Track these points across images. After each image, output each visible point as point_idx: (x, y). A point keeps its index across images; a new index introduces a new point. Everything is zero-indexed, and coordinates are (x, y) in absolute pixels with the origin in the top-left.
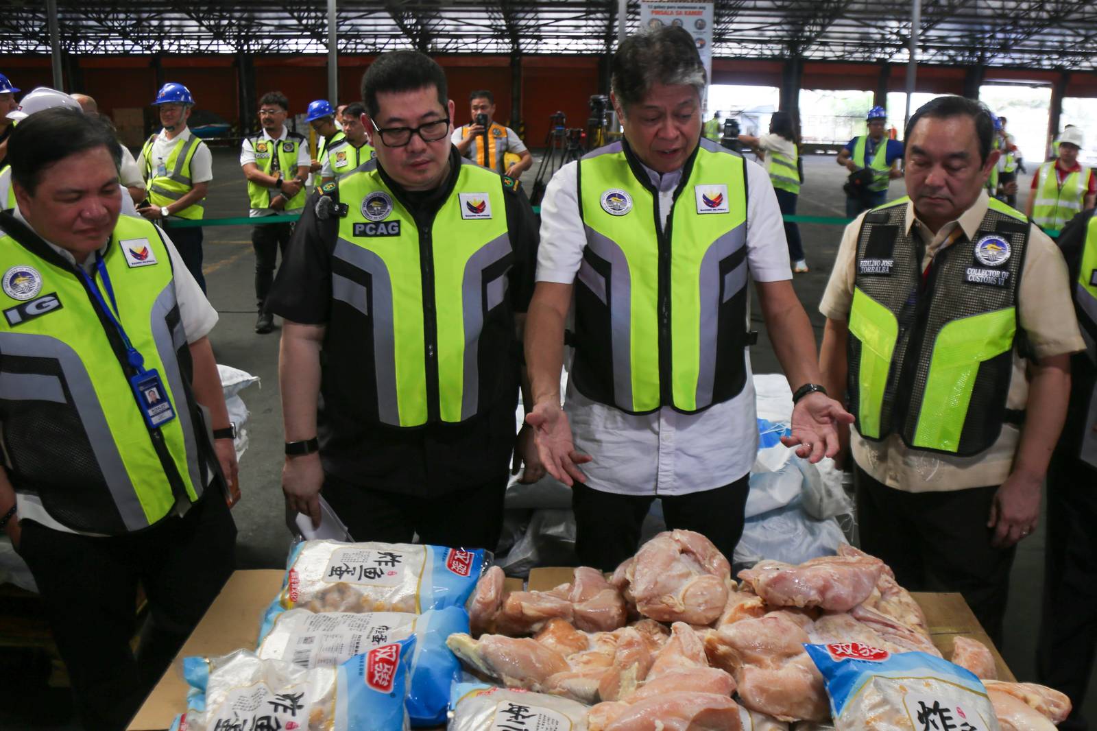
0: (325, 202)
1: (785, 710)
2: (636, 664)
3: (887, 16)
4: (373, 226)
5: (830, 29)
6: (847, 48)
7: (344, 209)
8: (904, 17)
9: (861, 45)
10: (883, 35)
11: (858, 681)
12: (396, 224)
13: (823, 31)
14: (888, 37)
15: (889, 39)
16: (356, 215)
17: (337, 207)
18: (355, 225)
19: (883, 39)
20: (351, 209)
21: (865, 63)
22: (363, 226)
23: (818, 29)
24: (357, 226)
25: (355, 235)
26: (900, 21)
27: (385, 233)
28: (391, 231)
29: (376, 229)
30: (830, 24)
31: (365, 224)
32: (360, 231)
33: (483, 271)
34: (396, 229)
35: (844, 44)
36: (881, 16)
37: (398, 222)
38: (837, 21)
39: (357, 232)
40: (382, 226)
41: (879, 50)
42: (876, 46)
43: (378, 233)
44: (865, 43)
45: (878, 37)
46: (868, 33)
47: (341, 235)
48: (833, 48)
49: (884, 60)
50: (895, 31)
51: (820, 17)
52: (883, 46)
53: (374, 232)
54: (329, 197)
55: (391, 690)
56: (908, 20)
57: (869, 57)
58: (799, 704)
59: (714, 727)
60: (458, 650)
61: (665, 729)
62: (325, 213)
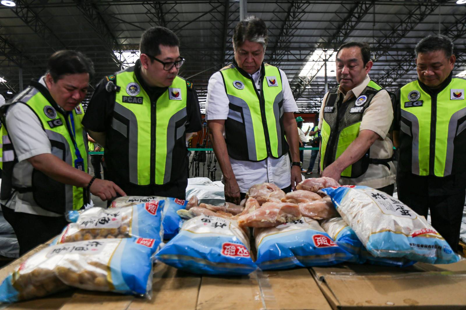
0: (110, 84)
1: (316, 214)
2: (255, 206)
3: (316, 96)
4: (131, 98)
6: (303, 108)
7: (119, 89)
9: (308, 107)
10: (315, 103)
11: (345, 191)
12: (141, 99)
14: (317, 104)
15: (317, 105)
16: (124, 92)
17: (116, 88)
18: (123, 97)
19: (316, 104)
20: (122, 89)
21: (310, 113)
22: (126, 98)
24: (124, 97)
25: (123, 102)
27: (136, 102)
28: (139, 102)
29: (133, 100)
31: (128, 97)
32: (126, 100)
33: (176, 123)
34: (141, 101)
35: (302, 107)
36: (314, 96)
37: (142, 98)
38: (299, 99)
39: (124, 100)
40: (135, 99)
41: (314, 108)
42: (313, 107)
43: (133, 102)
44: (309, 106)
45: (314, 104)
46: (310, 103)
47: (117, 101)
49: (316, 112)
50: (320, 101)
52: (316, 107)
53: (131, 101)
54: (112, 82)
55: (156, 214)
57: (311, 111)
58: (322, 212)
59: (290, 213)
60: (182, 214)
61: (270, 213)
62: (110, 90)
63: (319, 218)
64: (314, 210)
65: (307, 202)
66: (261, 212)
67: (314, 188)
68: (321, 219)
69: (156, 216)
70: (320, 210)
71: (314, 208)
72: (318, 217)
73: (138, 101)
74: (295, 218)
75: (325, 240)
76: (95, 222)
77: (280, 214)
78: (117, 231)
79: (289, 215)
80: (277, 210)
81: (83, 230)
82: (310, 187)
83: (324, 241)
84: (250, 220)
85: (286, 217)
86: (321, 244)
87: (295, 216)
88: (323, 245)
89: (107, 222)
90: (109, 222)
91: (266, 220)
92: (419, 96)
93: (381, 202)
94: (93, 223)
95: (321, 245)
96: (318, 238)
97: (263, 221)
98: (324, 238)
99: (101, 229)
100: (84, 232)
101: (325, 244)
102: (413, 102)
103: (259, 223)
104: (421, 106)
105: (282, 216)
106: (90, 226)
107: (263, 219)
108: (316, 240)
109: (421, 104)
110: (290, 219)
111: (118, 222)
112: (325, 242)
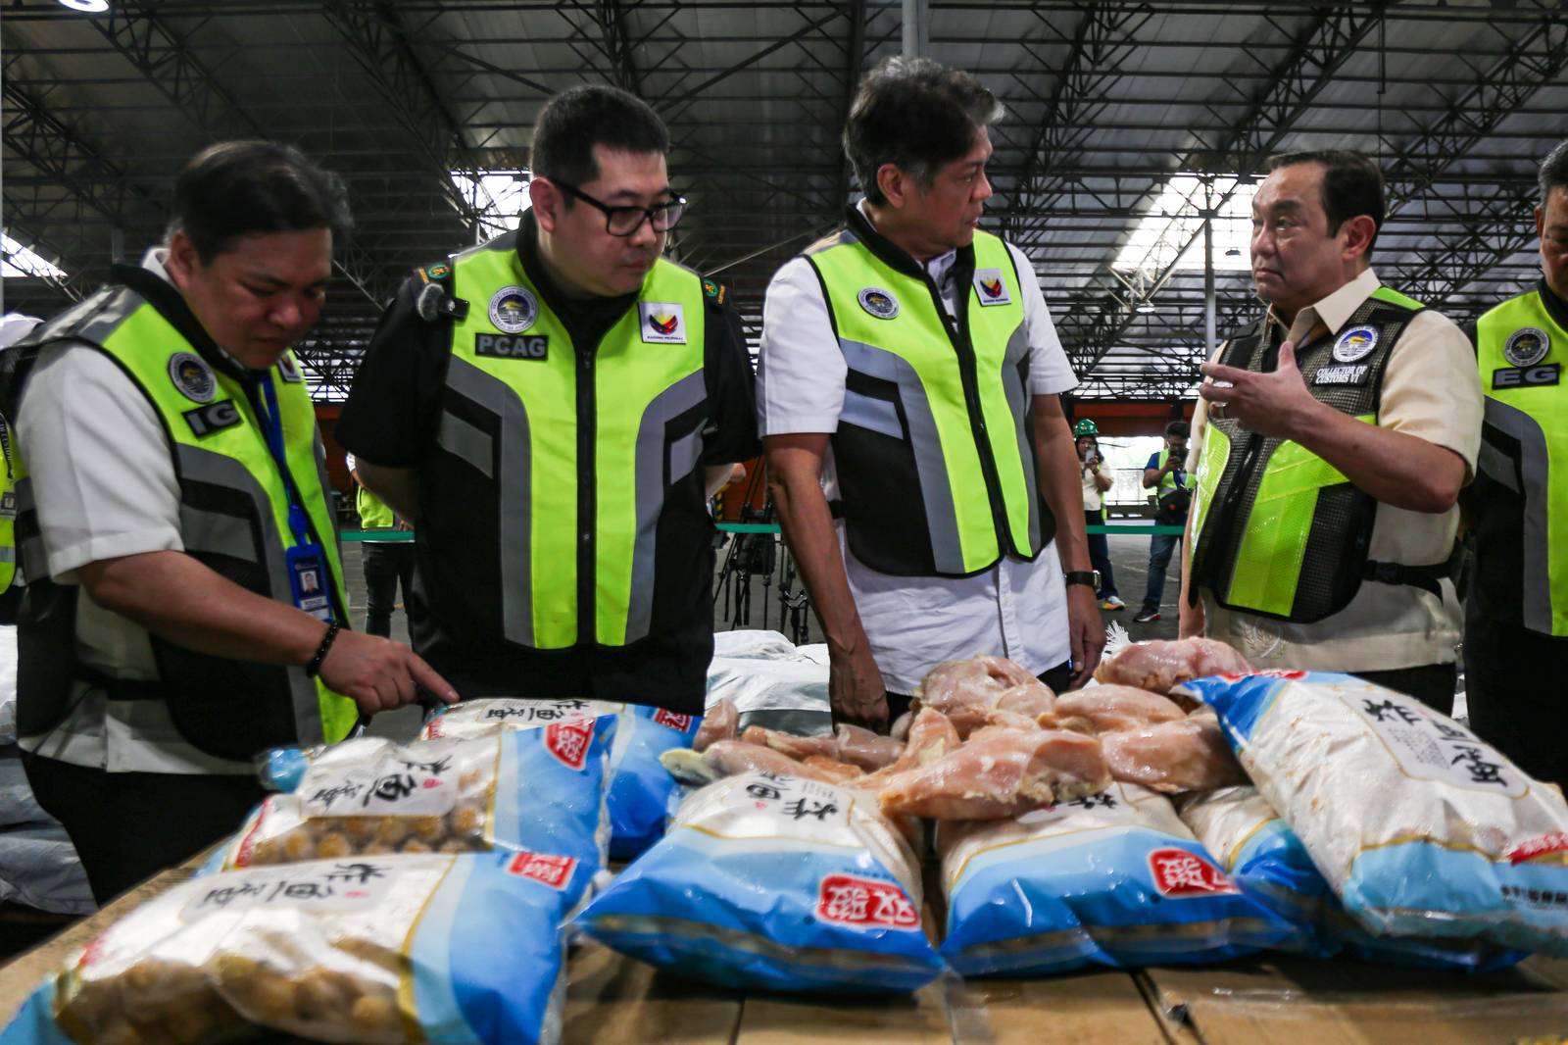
0: (432, 293)
1: (1164, 774)
3: (1174, 341)
4: (506, 340)
5: (1104, 360)
6: (1127, 384)
7: (463, 308)
8: (1195, 342)
9: (1145, 379)
10: (1170, 365)
11: (1269, 693)
12: (541, 341)
13: (1096, 363)
14: (1177, 367)
15: (1176, 371)
16: (479, 321)
17: (451, 305)
18: (478, 336)
19: (1171, 370)
20: (472, 309)
21: (1151, 401)
22: (490, 339)
23: (1090, 360)
24: (482, 338)
25: (478, 353)
26: (1190, 346)
27: (525, 353)
28: (533, 353)
29: (511, 346)
30: (1104, 354)
31: (495, 337)
32: (487, 345)
33: (667, 424)
34: (541, 348)
35: (1124, 380)
36: (1166, 341)
37: (545, 338)
38: (1112, 350)
39: (482, 349)
40: (520, 341)
41: (1167, 385)
42: (1164, 379)
43: (514, 353)
44: (1148, 377)
45: (1165, 368)
46: (1152, 364)
47: (456, 351)
48: (1110, 384)
49: (1174, 397)
50: (1186, 359)
51: (1090, 345)
52: (1172, 380)
53: (507, 351)
54: (439, 287)
55: (583, 767)
56: (1200, 346)
57: (1156, 394)
58: (1185, 765)
59: (1068, 768)
60: (678, 766)
61: (996, 767)
62: (434, 312)
63: (1173, 788)
64: (1156, 758)
65: (1132, 727)
66: (966, 763)
67: (1156, 676)
68: (1181, 790)
69: (584, 773)
70: (1179, 757)
71: (1157, 752)
72: (1170, 782)
73: (532, 349)
74: (1087, 786)
75: (1194, 869)
76: (362, 793)
77: (1031, 770)
78: (440, 826)
79: (1066, 777)
80: (1021, 758)
81: (316, 820)
82: (1144, 674)
83: (1191, 874)
84: (924, 790)
85: (1055, 784)
86: (1178, 884)
87: (1086, 780)
88: (1188, 888)
89: (406, 792)
90: (413, 791)
91: (981, 795)
92: (1544, 346)
93: (1399, 734)
94: (354, 795)
95: (1177, 889)
96: (1169, 863)
97: (969, 795)
98: (1189, 863)
99: (382, 819)
100: (323, 827)
101: (1193, 883)
102: (1524, 370)
103: (957, 804)
104: (1555, 382)
105: (1041, 780)
106: (343, 806)
107: (971, 787)
108: (1160, 869)
109: (1552, 376)
110: (1070, 790)
111: (444, 795)
112: (1195, 878)
